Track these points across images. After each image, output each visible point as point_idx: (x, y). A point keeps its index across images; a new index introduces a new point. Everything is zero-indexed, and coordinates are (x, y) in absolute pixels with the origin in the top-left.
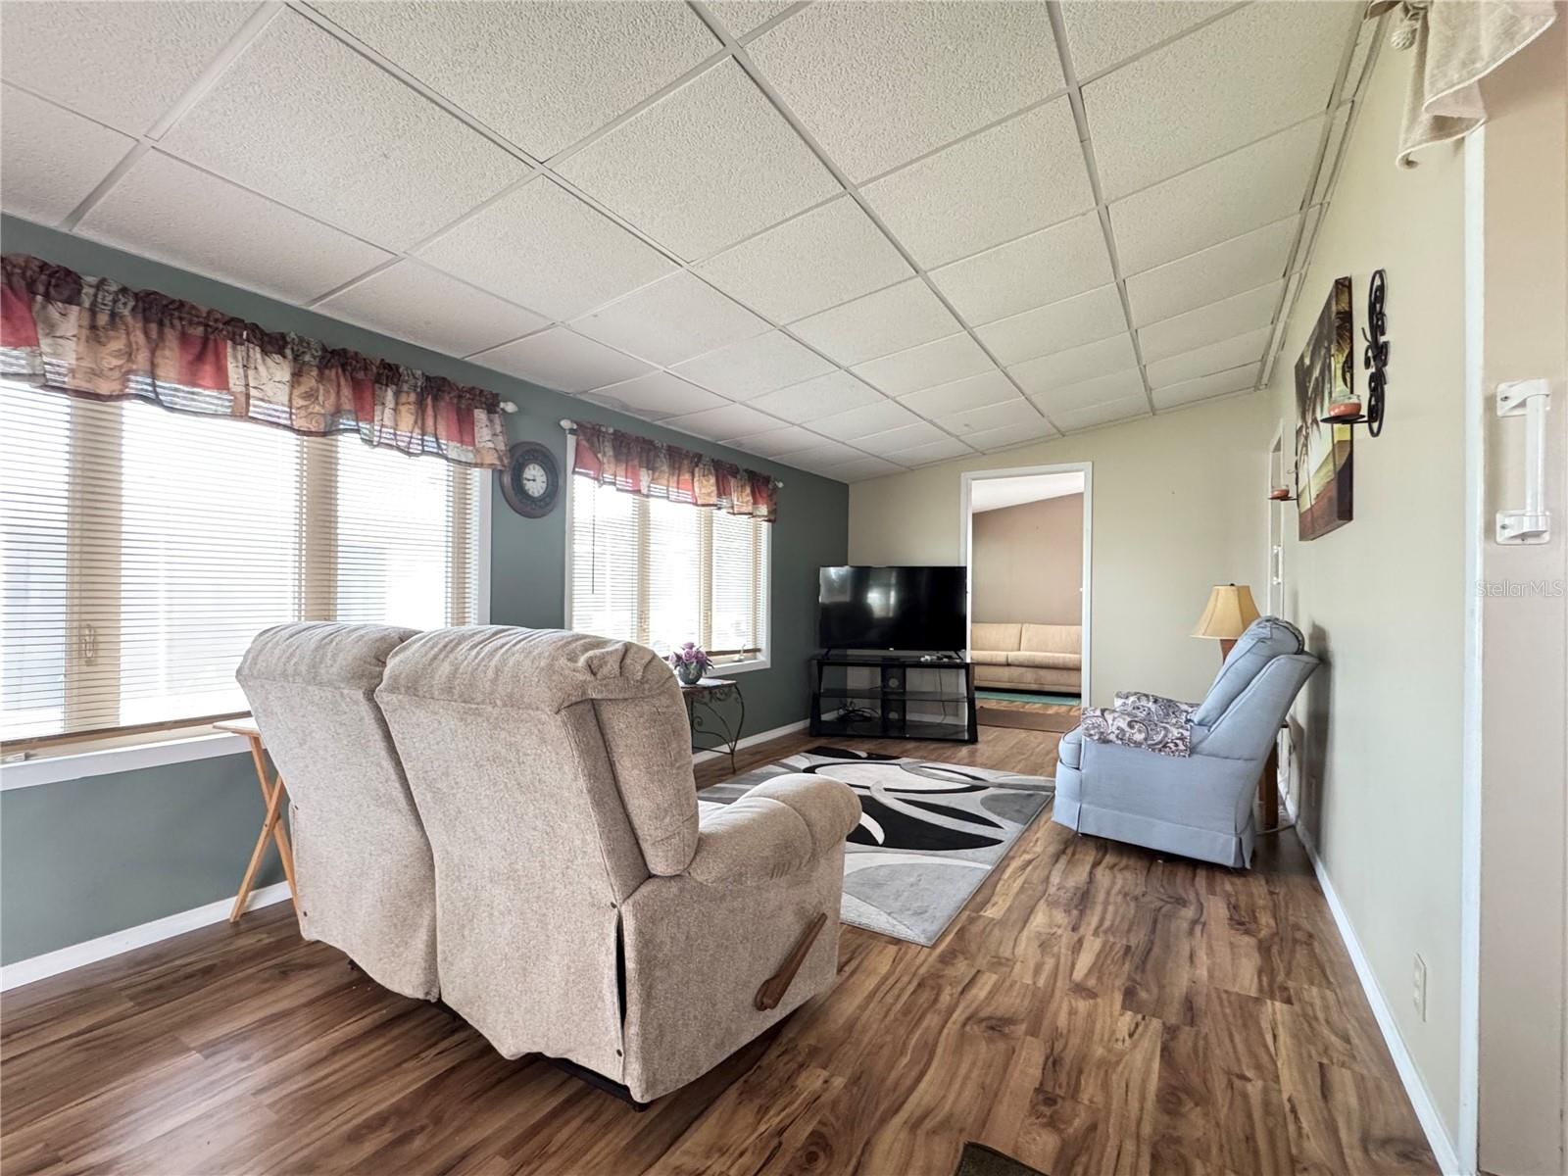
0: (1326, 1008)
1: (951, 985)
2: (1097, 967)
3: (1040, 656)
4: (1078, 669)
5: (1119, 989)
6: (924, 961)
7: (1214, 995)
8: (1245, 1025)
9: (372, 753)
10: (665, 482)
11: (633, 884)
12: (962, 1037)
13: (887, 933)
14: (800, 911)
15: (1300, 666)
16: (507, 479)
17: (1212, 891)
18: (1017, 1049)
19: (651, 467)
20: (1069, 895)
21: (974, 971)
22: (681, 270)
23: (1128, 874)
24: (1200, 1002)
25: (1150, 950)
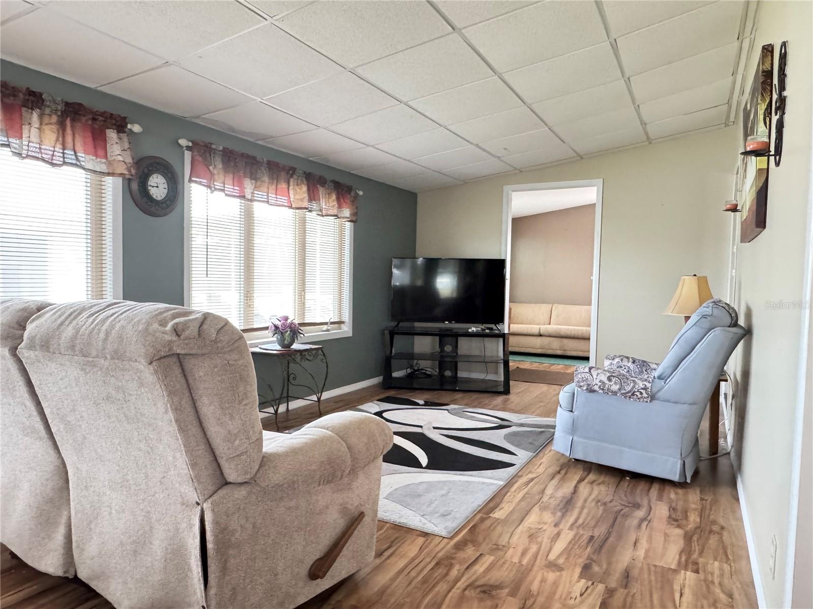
0: (722, 575)
1: (459, 563)
2: (568, 552)
3: (564, 329)
4: (588, 339)
5: (580, 565)
6: (444, 548)
7: (645, 567)
8: (662, 588)
9: (18, 395)
10: (266, 190)
11: (212, 489)
12: (462, 598)
13: (418, 528)
14: (344, 510)
15: (731, 335)
16: (135, 186)
17: (660, 498)
18: (499, 606)
19: (254, 177)
20: (558, 502)
21: (478, 554)
22: (266, 23)
23: (603, 488)
24: (635, 573)
25: (607, 539)
